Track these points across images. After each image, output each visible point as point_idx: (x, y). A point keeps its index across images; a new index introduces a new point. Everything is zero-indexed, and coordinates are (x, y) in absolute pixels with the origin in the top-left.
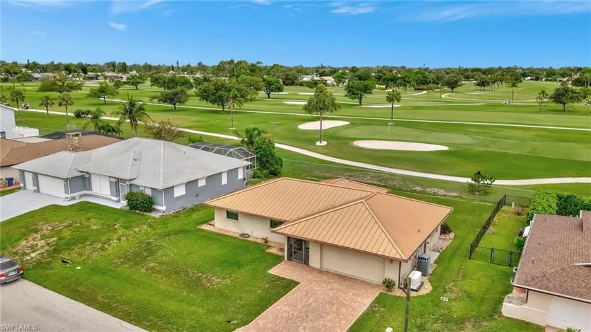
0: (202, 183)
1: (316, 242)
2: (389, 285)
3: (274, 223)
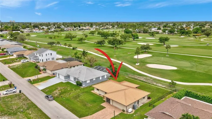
0: (94, 80)
2: (124, 111)
3: (106, 93)
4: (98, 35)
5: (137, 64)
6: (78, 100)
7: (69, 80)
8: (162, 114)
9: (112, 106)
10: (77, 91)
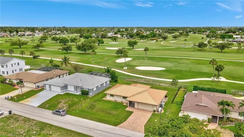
0: (99, 86)
1: (136, 102)
2: (154, 111)
4: (52, 41)
5: (124, 68)
6: (96, 109)
7: (66, 91)
8: (197, 106)
9: (138, 109)
10: (87, 100)
